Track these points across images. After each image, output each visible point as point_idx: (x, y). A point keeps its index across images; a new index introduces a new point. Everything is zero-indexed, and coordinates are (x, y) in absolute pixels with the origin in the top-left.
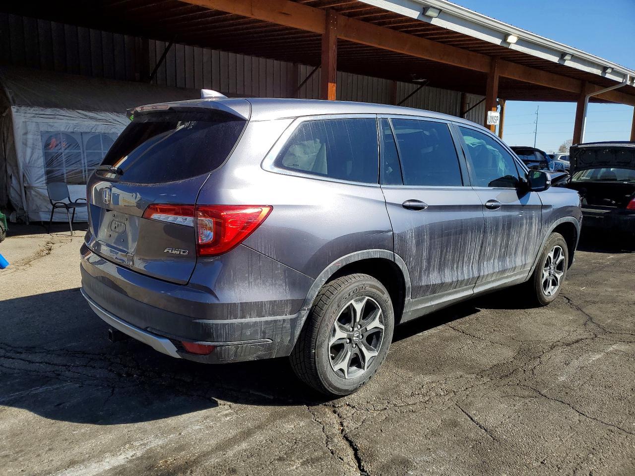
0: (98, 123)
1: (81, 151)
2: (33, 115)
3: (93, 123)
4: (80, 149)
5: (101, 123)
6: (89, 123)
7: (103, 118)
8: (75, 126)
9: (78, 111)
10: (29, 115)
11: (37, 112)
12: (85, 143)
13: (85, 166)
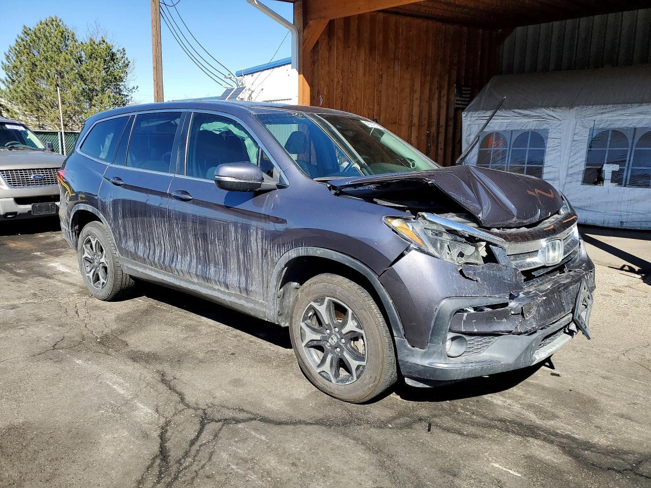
0: (530, 120)
1: (508, 149)
2: (476, 118)
3: (525, 120)
4: (507, 147)
5: (533, 120)
6: (521, 120)
7: (537, 114)
8: (508, 125)
9: (514, 110)
10: (473, 119)
11: (480, 115)
12: (513, 141)
13: (508, 163)
